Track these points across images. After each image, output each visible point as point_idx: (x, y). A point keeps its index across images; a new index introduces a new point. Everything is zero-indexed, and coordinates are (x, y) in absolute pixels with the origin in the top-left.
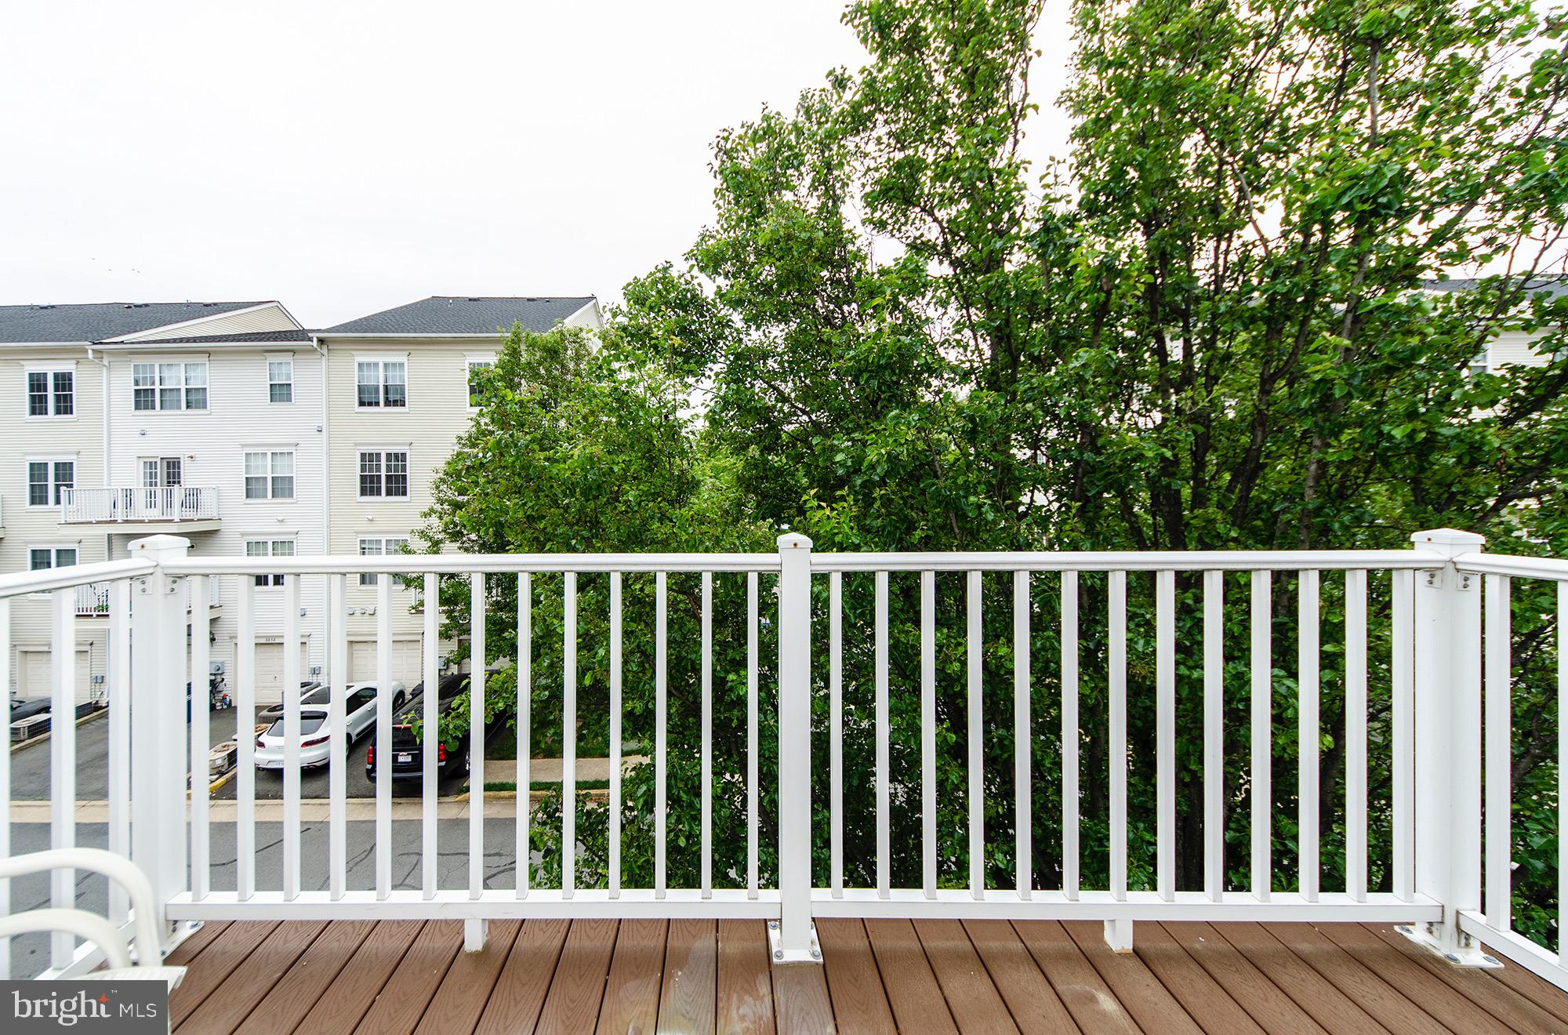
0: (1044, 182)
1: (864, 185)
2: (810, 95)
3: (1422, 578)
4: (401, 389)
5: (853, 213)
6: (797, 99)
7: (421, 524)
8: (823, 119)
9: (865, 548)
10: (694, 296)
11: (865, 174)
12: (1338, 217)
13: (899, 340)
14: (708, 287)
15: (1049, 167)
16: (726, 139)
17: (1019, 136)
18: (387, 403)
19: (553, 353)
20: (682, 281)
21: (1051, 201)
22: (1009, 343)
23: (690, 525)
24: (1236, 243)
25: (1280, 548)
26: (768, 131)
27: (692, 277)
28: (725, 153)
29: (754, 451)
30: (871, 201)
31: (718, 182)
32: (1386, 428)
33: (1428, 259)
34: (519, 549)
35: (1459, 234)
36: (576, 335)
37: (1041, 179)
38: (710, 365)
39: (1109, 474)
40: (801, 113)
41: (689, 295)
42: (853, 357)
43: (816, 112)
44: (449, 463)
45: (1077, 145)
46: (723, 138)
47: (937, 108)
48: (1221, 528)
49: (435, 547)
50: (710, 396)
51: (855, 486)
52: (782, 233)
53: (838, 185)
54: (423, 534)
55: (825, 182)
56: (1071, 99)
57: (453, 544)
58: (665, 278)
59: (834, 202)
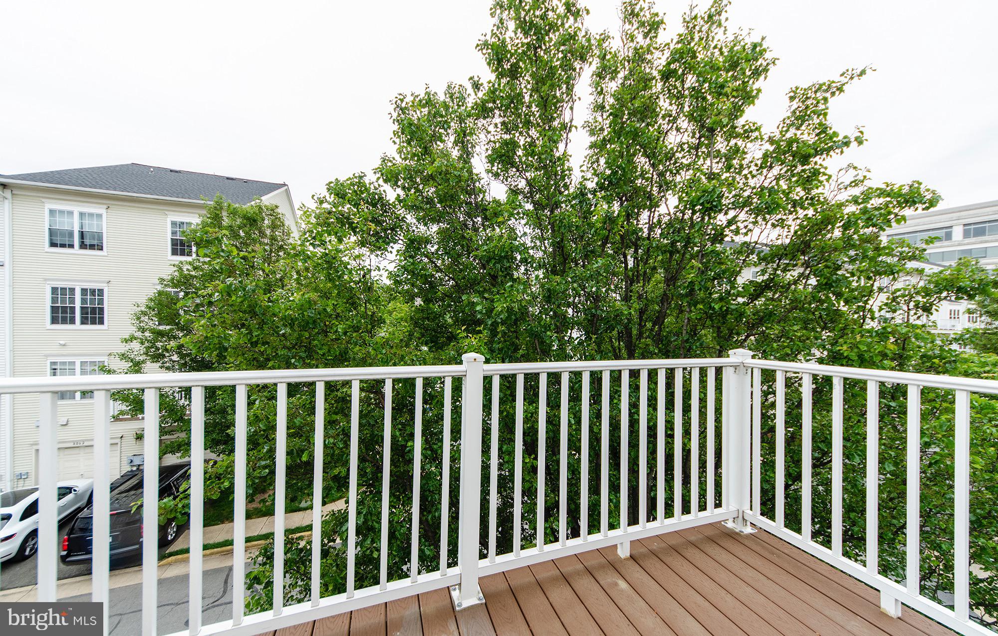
0: (582, 169)
1: (487, 150)
2: (453, 86)
3: (732, 369)
4: (100, 236)
5: (479, 164)
6: (445, 87)
7: (123, 348)
8: (460, 104)
9: (493, 361)
10: (381, 198)
11: (488, 143)
12: (698, 207)
13: (511, 243)
14: (391, 194)
15: (584, 161)
16: (402, 101)
17: (568, 141)
18: (83, 246)
19: (252, 221)
20: (372, 187)
21: (586, 179)
22: (562, 250)
23: (383, 348)
24: (657, 214)
25: (673, 358)
26: (429, 101)
27: (379, 185)
28: (401, 109)
29: (419, 302)
30: (491, 160)
31: (396, 127)
32: (713, 305)
33: (727, 232)
34: (238, 368)
35: (736, 222)
36: (272, 210)
37: (581, 167)
38: (392, 244)
39: (608, 321)
40: (447, 96)
41: (377, 196)
42: (485, 250)
43: (457, 98)
44: (151, 299)
45: (591, 152)
46: (400, 99)
47: (526, 115)
48: (651, 348)
49: (137, 367)
50: (394, 264)
51: (487, 325)
52: (444, 169)
53: (470, 146)
54: (123, 357)
55: (463, 142)
56: (589, 127)
57: (154, 364)
58: (360, 183)
59: (468, 155)
